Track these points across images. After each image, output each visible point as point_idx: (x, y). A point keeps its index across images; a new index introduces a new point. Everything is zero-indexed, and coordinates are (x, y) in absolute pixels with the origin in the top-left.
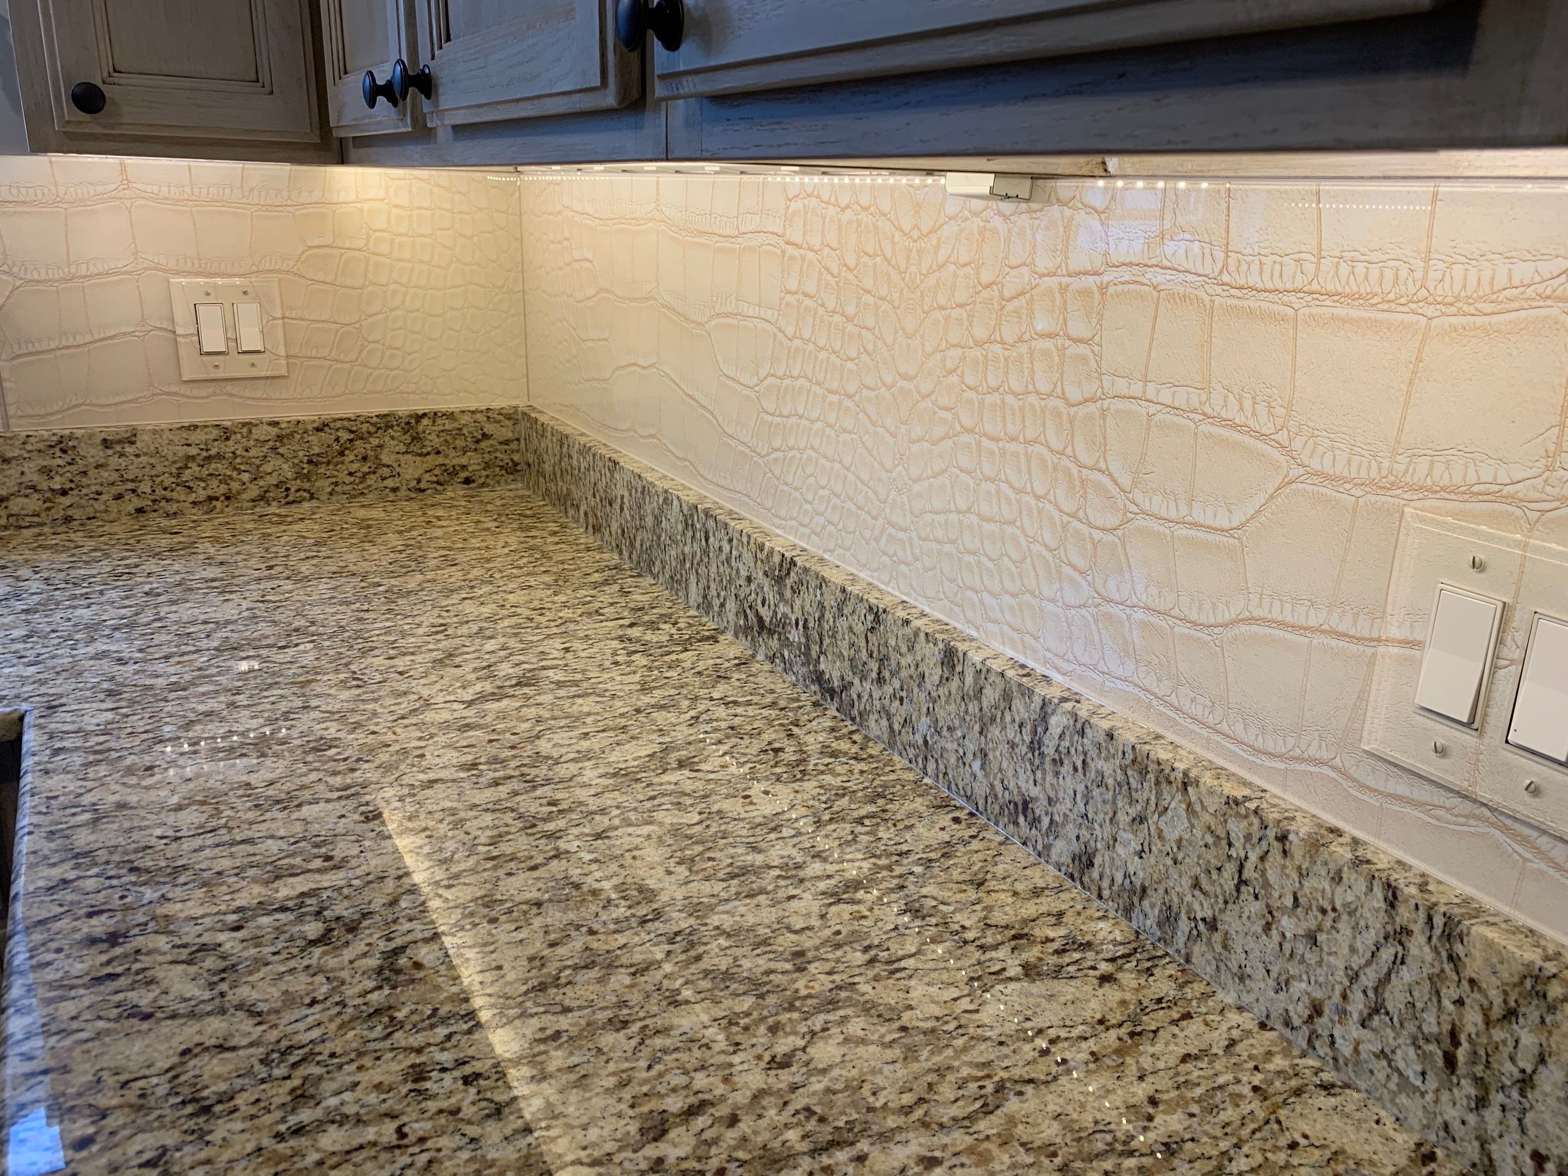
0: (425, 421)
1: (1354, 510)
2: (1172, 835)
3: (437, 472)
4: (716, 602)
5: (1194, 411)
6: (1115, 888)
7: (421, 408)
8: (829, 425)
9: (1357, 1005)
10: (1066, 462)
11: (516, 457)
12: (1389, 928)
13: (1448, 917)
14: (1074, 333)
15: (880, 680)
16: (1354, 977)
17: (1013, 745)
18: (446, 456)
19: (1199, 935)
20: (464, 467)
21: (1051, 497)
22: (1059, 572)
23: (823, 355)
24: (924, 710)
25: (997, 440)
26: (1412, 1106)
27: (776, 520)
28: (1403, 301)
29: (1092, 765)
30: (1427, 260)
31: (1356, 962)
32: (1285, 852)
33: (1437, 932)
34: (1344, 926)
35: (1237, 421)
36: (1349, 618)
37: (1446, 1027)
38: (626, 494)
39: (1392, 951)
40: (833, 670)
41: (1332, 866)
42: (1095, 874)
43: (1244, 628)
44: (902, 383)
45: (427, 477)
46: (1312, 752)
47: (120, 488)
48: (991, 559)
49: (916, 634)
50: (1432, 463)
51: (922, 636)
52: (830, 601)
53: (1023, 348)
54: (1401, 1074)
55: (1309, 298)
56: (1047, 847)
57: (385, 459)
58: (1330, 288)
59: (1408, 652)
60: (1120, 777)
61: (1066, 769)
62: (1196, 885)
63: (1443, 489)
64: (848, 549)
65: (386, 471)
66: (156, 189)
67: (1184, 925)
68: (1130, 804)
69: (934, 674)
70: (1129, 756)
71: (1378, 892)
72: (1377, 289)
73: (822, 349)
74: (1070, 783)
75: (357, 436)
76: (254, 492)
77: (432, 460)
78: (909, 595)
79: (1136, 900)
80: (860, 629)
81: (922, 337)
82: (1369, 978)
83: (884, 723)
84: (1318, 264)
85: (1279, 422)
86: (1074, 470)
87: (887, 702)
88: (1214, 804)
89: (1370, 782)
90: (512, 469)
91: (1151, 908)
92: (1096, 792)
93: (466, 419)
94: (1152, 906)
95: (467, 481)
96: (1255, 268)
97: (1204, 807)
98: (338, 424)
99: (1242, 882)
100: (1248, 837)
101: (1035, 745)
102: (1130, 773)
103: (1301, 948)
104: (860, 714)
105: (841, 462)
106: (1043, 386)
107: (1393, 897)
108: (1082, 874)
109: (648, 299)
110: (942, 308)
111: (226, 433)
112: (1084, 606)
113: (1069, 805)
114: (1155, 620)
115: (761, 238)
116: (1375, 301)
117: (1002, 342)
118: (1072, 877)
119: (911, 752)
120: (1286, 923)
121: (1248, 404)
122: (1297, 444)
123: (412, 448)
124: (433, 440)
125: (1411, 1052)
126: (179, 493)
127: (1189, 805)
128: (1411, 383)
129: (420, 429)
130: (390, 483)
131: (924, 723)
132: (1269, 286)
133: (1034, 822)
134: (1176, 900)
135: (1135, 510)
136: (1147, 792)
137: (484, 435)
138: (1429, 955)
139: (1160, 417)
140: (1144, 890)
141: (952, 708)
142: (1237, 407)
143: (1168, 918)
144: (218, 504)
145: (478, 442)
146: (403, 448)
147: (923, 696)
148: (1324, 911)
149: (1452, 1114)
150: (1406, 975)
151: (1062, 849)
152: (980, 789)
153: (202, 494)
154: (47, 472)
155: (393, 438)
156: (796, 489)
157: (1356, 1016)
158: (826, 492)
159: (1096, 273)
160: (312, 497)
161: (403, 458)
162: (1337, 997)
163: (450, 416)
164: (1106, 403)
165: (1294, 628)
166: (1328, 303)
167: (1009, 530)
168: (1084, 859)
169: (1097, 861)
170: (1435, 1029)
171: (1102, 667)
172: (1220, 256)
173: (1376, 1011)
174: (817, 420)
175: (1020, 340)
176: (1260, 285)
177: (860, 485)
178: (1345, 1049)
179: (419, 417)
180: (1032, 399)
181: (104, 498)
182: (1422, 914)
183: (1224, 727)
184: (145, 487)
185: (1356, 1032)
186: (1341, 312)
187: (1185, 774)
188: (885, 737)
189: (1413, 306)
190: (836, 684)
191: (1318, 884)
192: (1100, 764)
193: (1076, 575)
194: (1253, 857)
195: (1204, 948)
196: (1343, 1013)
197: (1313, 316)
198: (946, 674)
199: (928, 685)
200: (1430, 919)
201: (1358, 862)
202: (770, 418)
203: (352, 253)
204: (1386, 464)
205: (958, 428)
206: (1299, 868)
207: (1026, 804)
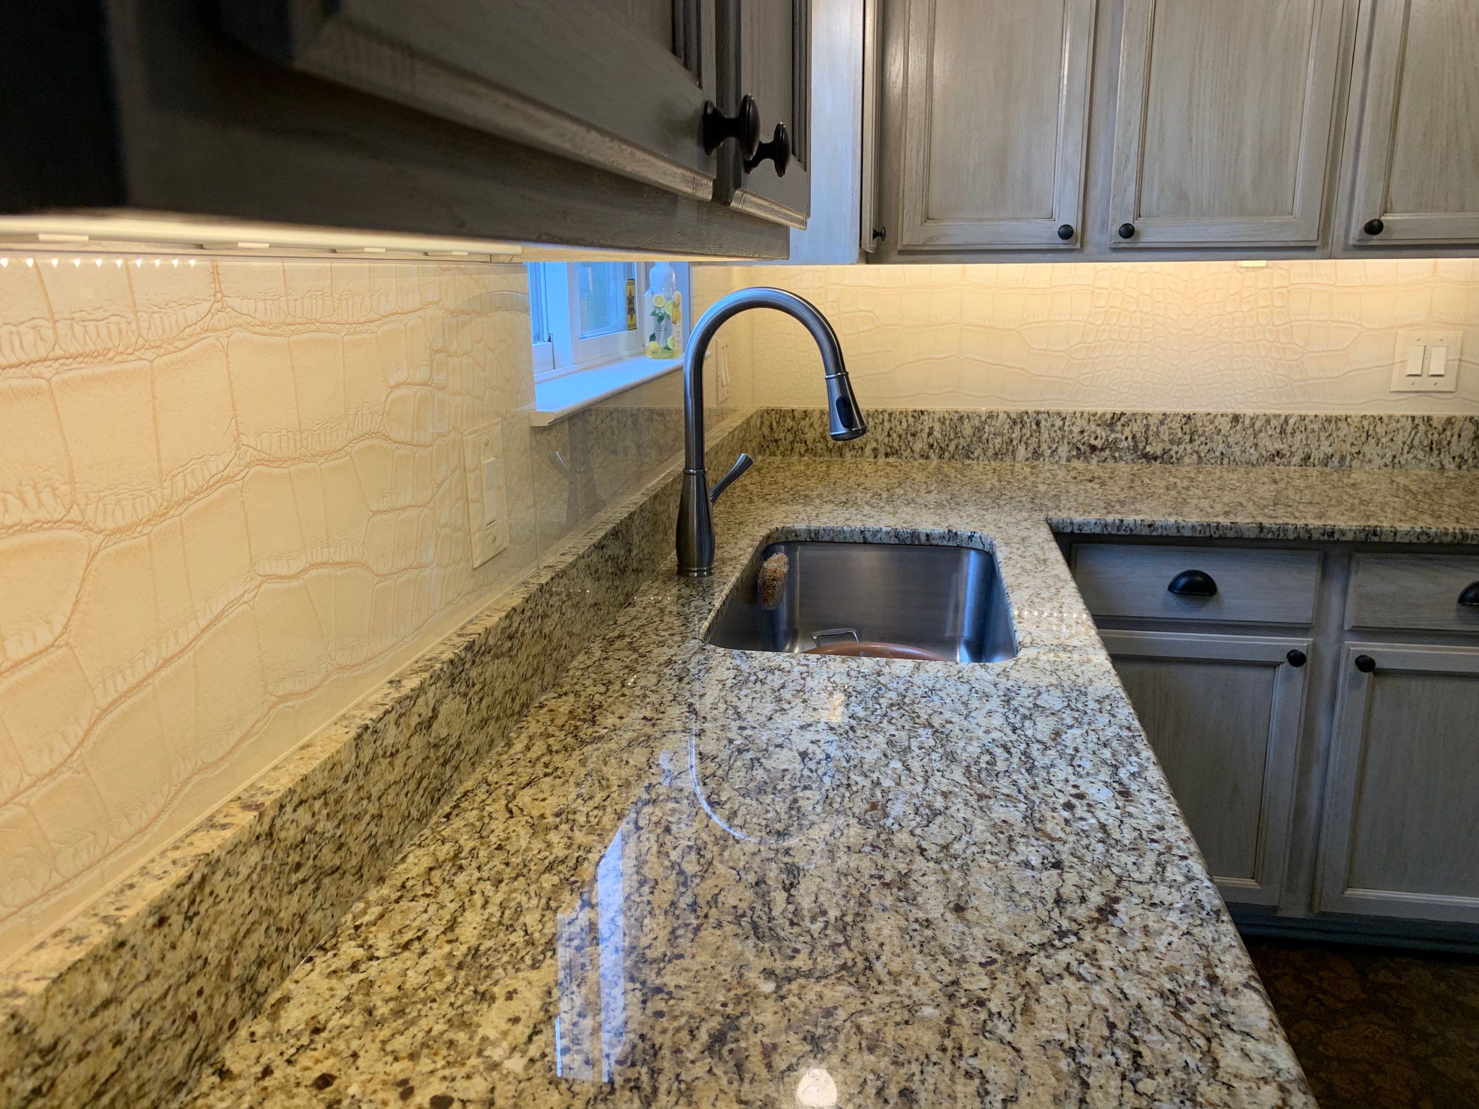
2: (1342, 434)
5: (1327, 320)
6: (1320, 460)
9: (1406, 448)
12: (1413, 427)
13: (1428, 417)
14: (1276, 305)
15: (1191, 441)
16: (1404, 443)
17: (1271, 436)
19: (1355, 458)
24: (1222, 441)
26: (1423, 465)
27: (1084, 405)
29: (1309, 428)
31: (1405, 439)
32: (1381, 422)
33: (1425, 421)
34: (1401, 432)
35: (1343, 321)
36: (1383, 362)
37: (1429, 442)
39: (1414, 432)
40: (1154, 449)
41: (1395, 420)
50: (1404, 320)
53: (1252, 312)
55: (1364, 287)
56: (1289, 462)
58: (1370, 284)
59: (1401, 364)
60: (1321, 426)
61: (1298, 432)
62: (1352, 444)
63: (1408, 325)
67: (1349, 458)
68: (1325, 433)
70: (1324, 419)
71: (1409, 420)
72: (1384, 284)
74: (1298, 437)
82: (1408, 442)
83: (1195, 456)
84: (1366, 279)
85: (1357, 318)
87: (1196, 448)
88: (1358, 419)
91: (1336, 460)
92: (1311, 435)
96: (1346, 281)
97: (1353, 422)
99: (1368, 436)
100: (1369, 424)
101: (1283, 432)
102: (1325, 424)
103: (1388, 444)
106: (1263, 322)
107: (1413, 418)
109: (949, 324)
113: (1299, 444)
114: (1317, 381)
117: (1242, 312)
120: (1384, 440)
121: (1346, 315)
122: (1365, 323)
125: (1421, 453)
127: (1348, 423)
128: (1395, 303)
133: (1283, 456)
134: (1345, 452)
136: (1333, 426)
138: (1424, 428)
139: (1316, 324)
140: (1332, 455)
141: (1238, 435)
142: (1342, 317)
143: (1343, 458)
148: (1394, 432)
149: (1432, 461)
150: (1418, 435)
151: (1296, 460)
152: (1254, 459)
156: (1104, 388)
157: (1406, 452)
159: (1286, 287)
162: (1400, 451)
164: (1292, 324)
165: (1366, 369)
168: (1306, 458)
169: (1312, 456)
170: (1427, 444)
171: (1296, 401)
173: (1411, 448)
174: (1124, 356)
175: (1251, 310)
178: (1403, 462)
180: (1258, 327)
182: (1421, 420)
183: (1343, 403)
186: (1375, 290)
187: (1346, 416)
189: (1394, 287)
190: (1159, 453)
191: (1393, 425)
192: (1312, 426)
193: (1283, 377)
194: (1371, 428)
196: (1402, 454)
199: (1223, 432)
200: (1423, 420)
201: (1403, 416)
204: (1392, 323)
206: (1386, 424)
207: (1278, 453)
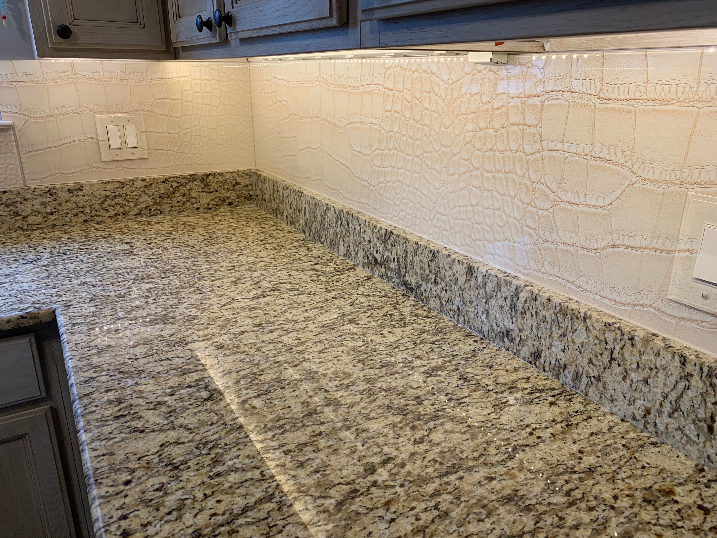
0: (210, 177)
1: (663, 194)
2: (579, 341)
3: (216, 200)
4: (353, 253)
5: (587, 155)
6: (551, 366)
7: (208, 171)
8: (407, 170)
9: (667, 408)
10: (525, 180)
11: (251, 193)
12: (682, 374)
13: (710, 368)
14: (528, 123)
15: (436, 283)
16: (665, 396)
17: (502, 307)
18: (220, 193)
19: (592, 383)
20: (228, 198)
21: (518, 196)
22: (522, 229)
23: (405, 138)
24: (458, 294)
25: (491, 172)
26: (693, 450)
27: (381, 215)
28: (687, 101)
29: (540, 313)
30: (698, 83)
31: (666, 390)
32: (633, 345)
33: (705, 374)
34: (661, 375)
35: (607, 158)
36: (661, 242)
37: (709, 415)
38: (307, 206)
39: (683, 384)
40: (412, 279)
41: (655, 349)
42: (542, 361)
43: (610, 249)
44: (443, 149)
45: (212, 202)
46: (643, 301)
47: (77, 211)
48: (488, 226)
49: (453, 261)
50: (700, 172)
51: (456, 262)
52: (410, 249)
53: (504, 131)
54: (687, 436)
55: (642, 102)
56: (519, 351)
57: (193, 195)
58: (652, 97)
59: (689, 255)
60: (554, 317)
61: (528, 315)
62: (590, 362)
63: (706, 183)
64: (418, 226)
65: (193, 201)
66: (87, 74)
67: (585, 380)
68: (559, 329)
69: (462, 278)
70: (558, 308)
71: (677, 359)
72: (675, 97)
73: (403, 136)
74: (529, 321)
75: (180, 184)
76: (135, 211)
77: (214, 195)
78: (448, 244)
79: (561, 371)
80: (425, 260)
81: (454, 128)
82: (673, 396)
83: (438, 301)
84: (646, 87)
85: (627, 158)
86: (529, 184)
87: (439, 292)
88: (598, 326)
89: (671, 313)
90: (249, 198)
92: (542, 325)
93: (228, 176)
94: (569, 373)
95: (230, 204)
96: (616, 90)
97: (594, 328)
98: (172, 179)
99: (612, 359)
100: (615, 339)
101: (513, 307)
102: (558, 315)
103: (640, 385)
104: (426, 298)
105: (413, 187)
106: (514, 147)
107: (684, 361)
108: (536, 361)
109: (316, 117)
110: (463, 114)
111: (122, 185)
112: (534, 244)
113: (529, 331)
114: (569, 248)
115: (372, 87)
116: (673, 102)
117: (493, 128)
118: (531, 363)
119: (451, 314)
120: (633, 375)
121: (612, 150)
122: (636, 167)
123: (205, 190)
124: (214, 186)
125: (692, 426)
126: (103, 213)
127: (587, 327)
128: (691, 137)
129: (208, 180)
130: (195, 206)
131: (457, 301)
132: (623, 97)
133: (512, 340)
134: (581, 369)
135: (559, 200)
136: (567, 323)
137: (237, 183)
138: (701, 384)
139: (570, 158)
140: (565, 366)
141: (472, 293)
142: (607, 152)
143: (577, 377)
144: (120, 217)
145: (234, 186)
146: (201, 190)
147: (457, 288)
148: (651, 369)
149: (711, 451)
150: (690, 394)
151: (525, 351)
152: (486, 327)
153: (112, 213)
154: (44, 204)
155: (196, 185)
156: (391, 200)
157: (666, 413)
158: (406, 201)
159: (539, 96)
160: (161, 213)
161: (201, 194)
162: (657, 406)
163: (221, 174)
164: (544, 153)
165: (634, 248)
166: (651, 104)
167: (497, 212)
168: (536, 354)
169: (543, 355)
170: (704, 416)
171: (543, 270)
172: (599, 85)
173: (676, 410)
174: (401, 168)
175: (502, 127)
176: (618, 98)
177: (423, 196)
178: (661, 427)
179: (208, 175)
180: (509, 153)
181: (69, 215)
182: (698, 368)
183: (601, 293)
184: (87, 210)
185: (666, 420)
186: (657, 107)
187: (585, 314)
188: (438, 308)
189: (692, 103)
190: (414, 285)
191: (648, 358)
192: (544, 313)
193: (530, 231)
194: (618, 348)
195: (594, 389)
196: (660, 412)
197: (644, 110)
198: (469, 278)
199: (459, 283)
200: (701, 369)
201: (667, 347)
202: (378, 169)
203: (176, 101)
204: (678, 173)
205: (472, 168)
206: (640, 352)
207: (508, 332)
